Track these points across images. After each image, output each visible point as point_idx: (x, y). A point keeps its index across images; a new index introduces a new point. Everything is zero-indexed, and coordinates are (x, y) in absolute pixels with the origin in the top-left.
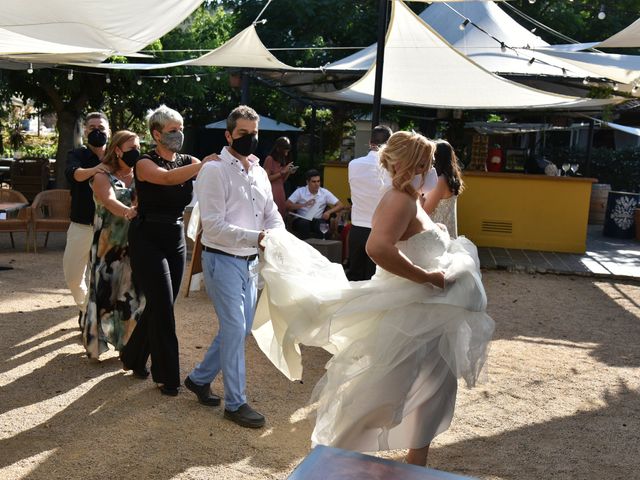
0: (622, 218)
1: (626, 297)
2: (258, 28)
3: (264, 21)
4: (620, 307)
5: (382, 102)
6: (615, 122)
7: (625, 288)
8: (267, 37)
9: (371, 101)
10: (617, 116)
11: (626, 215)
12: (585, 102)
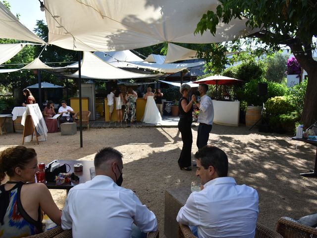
0: (168, 110)
1: (164, 131)
2: (40, 58)
3: (42, 56)
4: (161, 134)
5: (82, 77)
6: (164, 80)
7: (166, 129)
8: (42, 60)
9: (78, 77)
10: (165, 79)
11: (169, 108)
12: (144, 76)
